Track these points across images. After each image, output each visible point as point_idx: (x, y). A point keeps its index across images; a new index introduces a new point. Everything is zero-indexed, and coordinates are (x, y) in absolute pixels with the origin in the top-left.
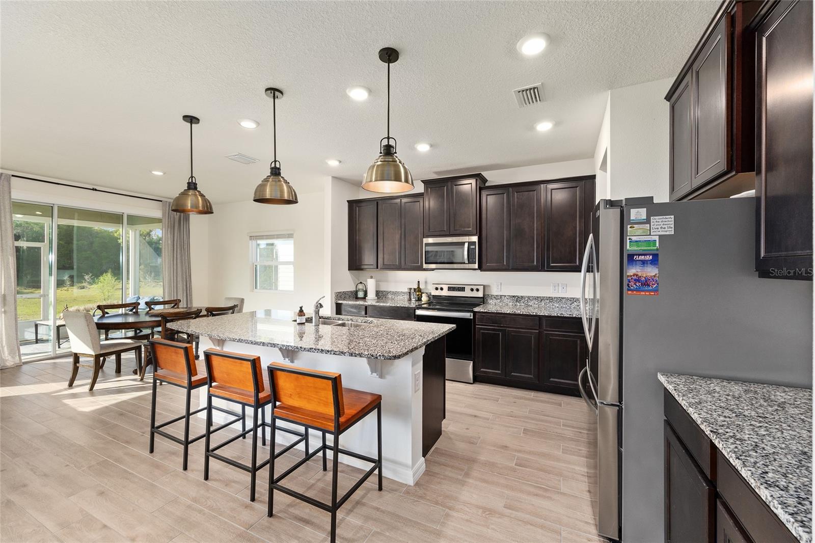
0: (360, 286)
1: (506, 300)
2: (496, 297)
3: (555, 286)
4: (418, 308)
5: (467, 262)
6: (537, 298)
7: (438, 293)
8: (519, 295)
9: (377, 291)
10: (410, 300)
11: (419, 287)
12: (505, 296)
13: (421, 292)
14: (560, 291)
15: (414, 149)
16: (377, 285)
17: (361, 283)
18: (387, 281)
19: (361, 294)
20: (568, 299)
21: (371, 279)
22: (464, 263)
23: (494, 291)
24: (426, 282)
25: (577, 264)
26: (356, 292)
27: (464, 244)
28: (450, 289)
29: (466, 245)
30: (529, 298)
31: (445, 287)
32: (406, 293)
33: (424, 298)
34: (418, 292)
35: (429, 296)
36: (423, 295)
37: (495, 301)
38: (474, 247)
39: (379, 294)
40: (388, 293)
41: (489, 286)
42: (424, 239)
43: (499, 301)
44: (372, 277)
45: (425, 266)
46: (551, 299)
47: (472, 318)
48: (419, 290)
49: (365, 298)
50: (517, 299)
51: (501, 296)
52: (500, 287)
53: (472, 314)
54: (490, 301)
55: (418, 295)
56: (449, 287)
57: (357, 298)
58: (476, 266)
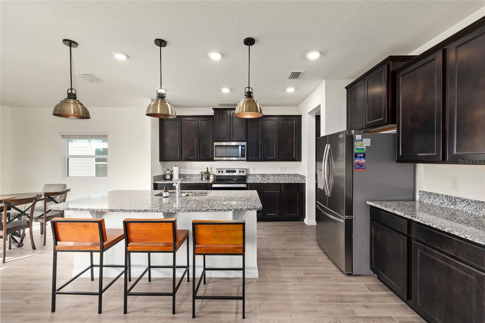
0: (168, 172)
1: (258, 177)
2: (252, 175)
3: (282, 168)
4: (214, 183)
5: (240, 156)
6: (273, 175)
7: (221, 174)
8: (265, 173)
9: (179, 174)
10: (202, 179)
11: (208, 171)
12: (257, 174)
13: (209, 174)
14: (284, 171)
15: (221, 91)
16: (179, 171)
17: (168, 169)
18: (185, 168)
19: (168, 177)
20: (287, 175)
21: (176, 167)
22: (239, 157)
23: (251, 172)
24: (211, 168)
25: (294, 157)
26: (165, 175)
27: (239, 146)
28: (227, 172)
29: (240, 147)
30: (269, 175)
31: (225, 171)
32: (199, 175)
33: (211, 177)
34: (207, 174)
35: (214, 176)
36: (211, 175)
37: (252, 177)
38: (244, 148)
39: (180, 176)
40: (186, 175)
41: (248, 169)
42: (214, 143)
43: (254, 177)
44: (176, 166)
45: (215, 159)
46: (279, 175)
47: (246, 187)
48: (207, 173)
49: (172, 179)
50: (263, 176)
51: (255, 174)
52: (254, 169)
53: (246, 185)
54: (249, 178)
55: (207, 176)
56: (226, 171)
57: (166, 180)
58: (245, 158)
